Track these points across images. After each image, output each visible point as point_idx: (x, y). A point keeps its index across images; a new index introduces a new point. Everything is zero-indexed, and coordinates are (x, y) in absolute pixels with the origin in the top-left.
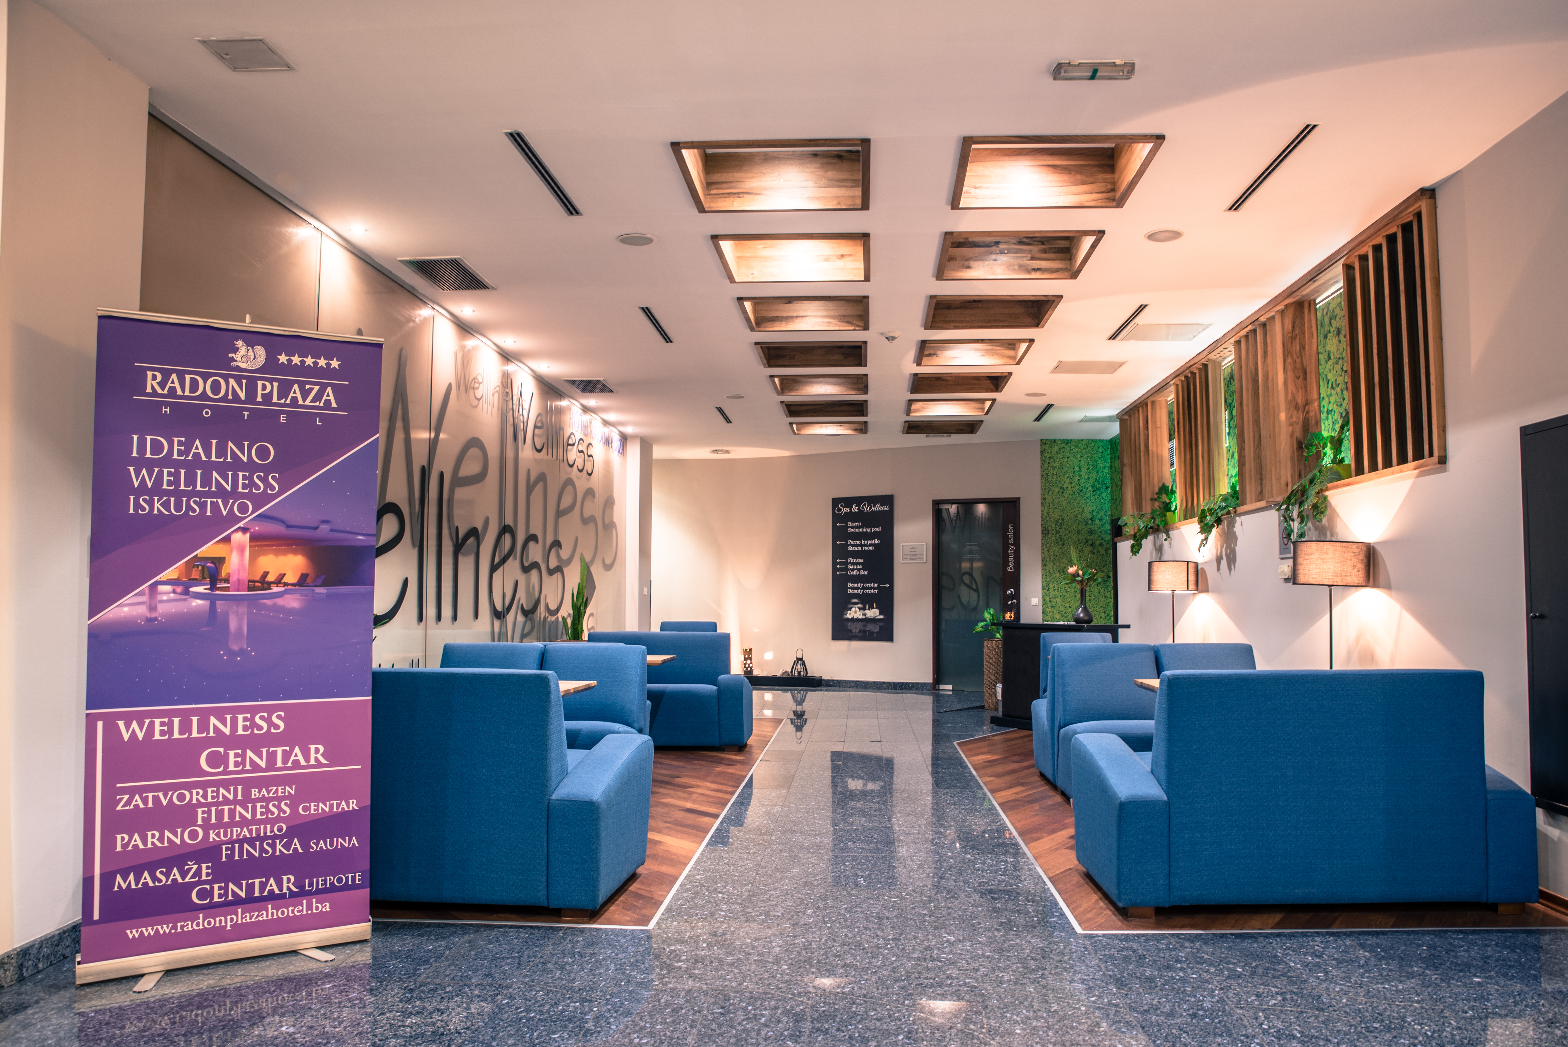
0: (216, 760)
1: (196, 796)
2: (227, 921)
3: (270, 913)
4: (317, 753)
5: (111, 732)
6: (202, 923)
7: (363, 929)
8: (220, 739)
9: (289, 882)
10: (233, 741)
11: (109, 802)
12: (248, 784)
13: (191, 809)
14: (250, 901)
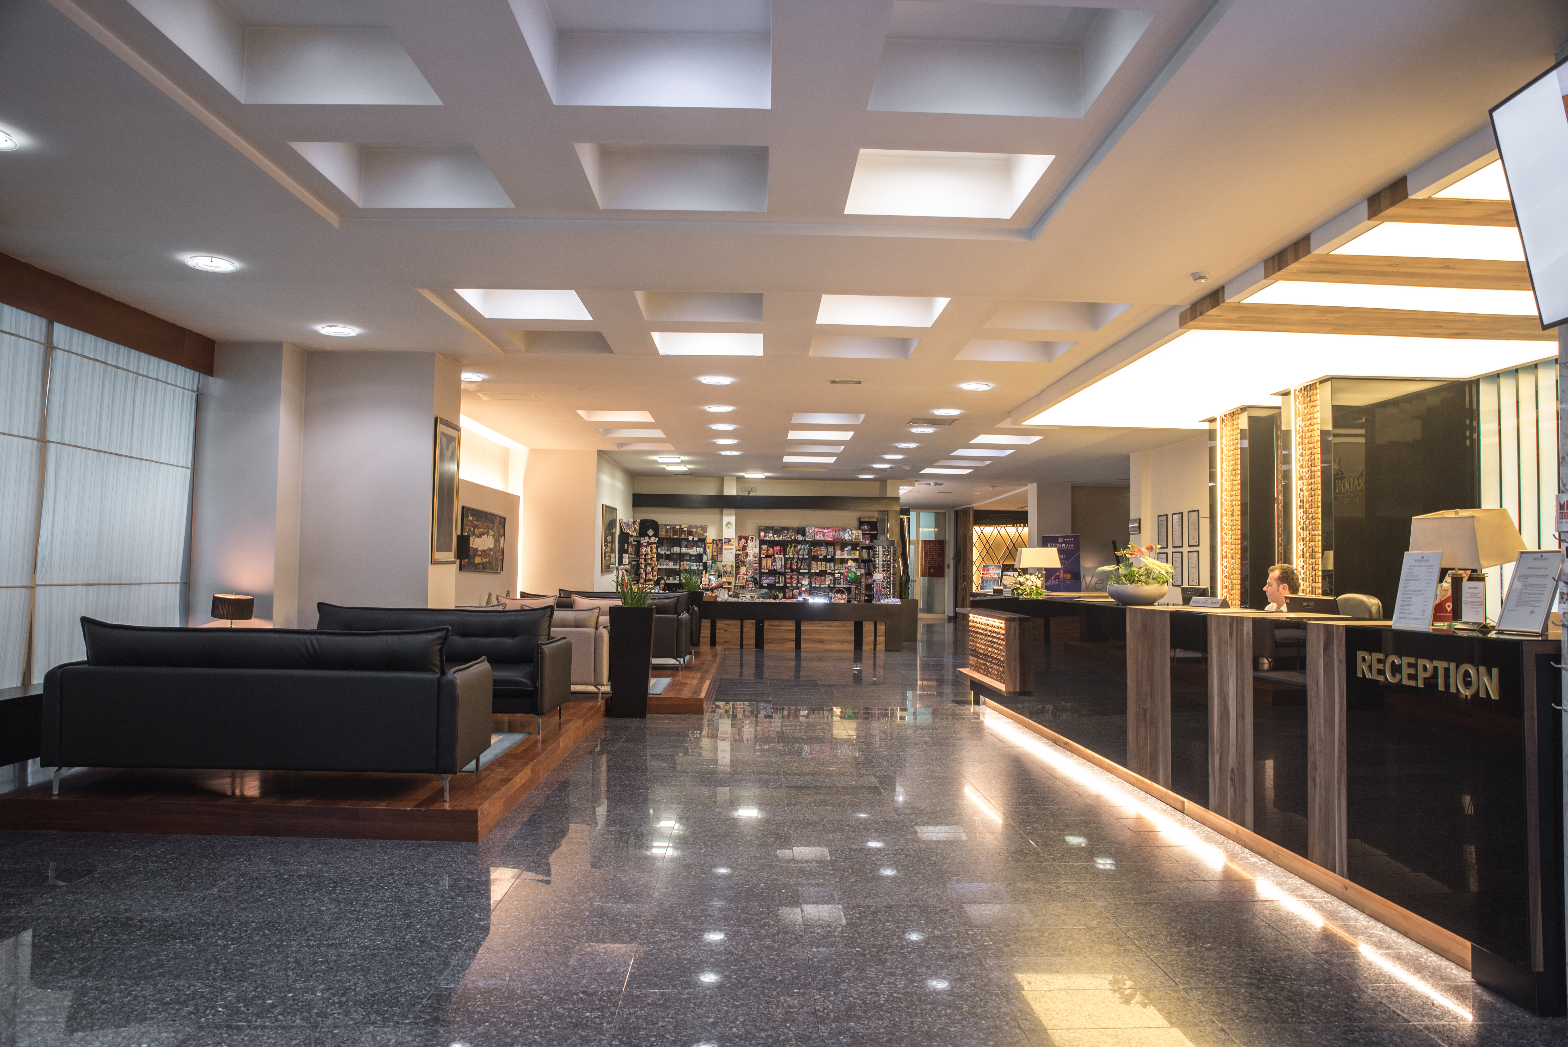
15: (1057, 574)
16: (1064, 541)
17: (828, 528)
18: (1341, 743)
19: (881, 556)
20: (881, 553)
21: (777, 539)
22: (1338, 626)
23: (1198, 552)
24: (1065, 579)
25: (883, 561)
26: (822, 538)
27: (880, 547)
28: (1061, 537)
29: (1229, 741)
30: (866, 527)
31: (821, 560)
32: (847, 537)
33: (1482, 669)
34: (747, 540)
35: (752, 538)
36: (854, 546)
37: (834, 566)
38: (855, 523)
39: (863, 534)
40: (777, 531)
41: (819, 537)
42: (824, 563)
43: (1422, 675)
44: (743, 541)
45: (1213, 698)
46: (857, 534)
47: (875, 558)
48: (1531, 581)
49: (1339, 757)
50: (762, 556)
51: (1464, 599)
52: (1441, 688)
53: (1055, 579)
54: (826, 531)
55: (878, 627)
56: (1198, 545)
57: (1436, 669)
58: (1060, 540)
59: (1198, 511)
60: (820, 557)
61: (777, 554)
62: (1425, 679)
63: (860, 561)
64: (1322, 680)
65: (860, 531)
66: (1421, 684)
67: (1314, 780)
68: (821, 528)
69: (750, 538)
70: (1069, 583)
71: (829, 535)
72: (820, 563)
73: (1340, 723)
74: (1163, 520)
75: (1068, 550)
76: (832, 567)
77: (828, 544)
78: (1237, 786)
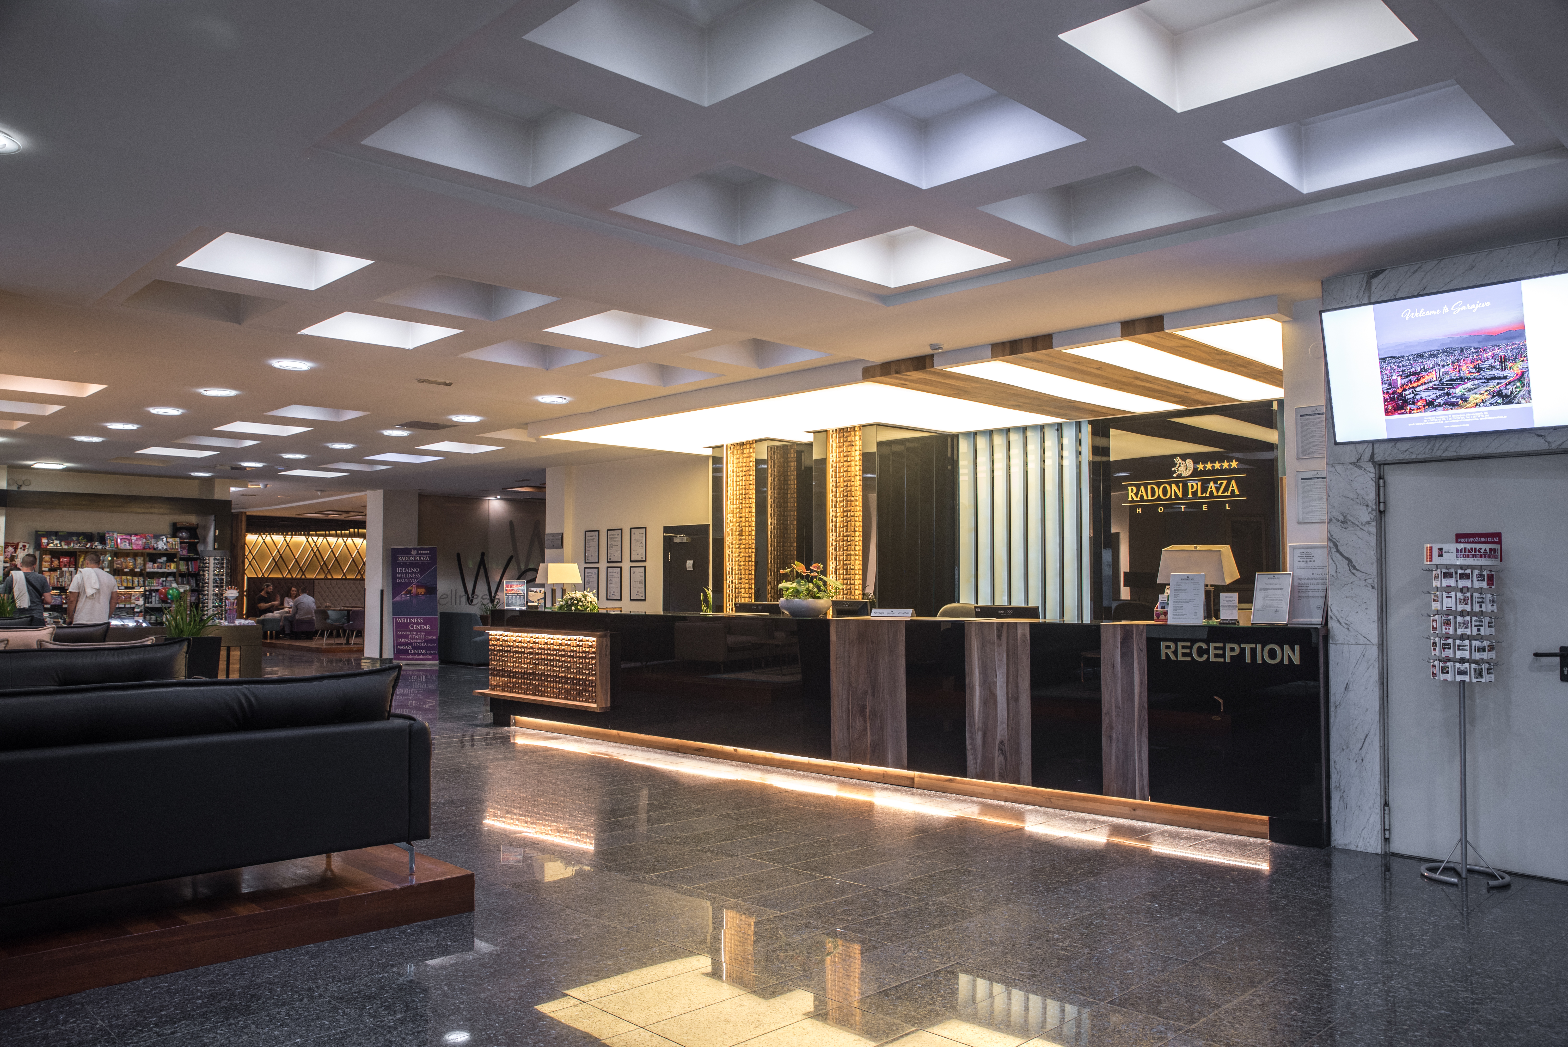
0: (412, 627)
1: (409, 633)
2: (415, 657)
3: (421, 657)
4: (428, 627)
5: (396, 620)
6: (410, 657)
7: (437, 662)
8: (412, 623)
9: (424, 651)
10: (414, 623)
11: (396, 633)
12: (417, 632)
13: (408, 635)
14: (418, 654)
15: (409, 588)
16: (418, 554)
17: (136, 535)
18: (1141, 707)
19: (211, 569)
20: (212, 565)
21: (66, 547)
22: (1137, 626)
23: (645, 567)
24: (418, 594)
25: (215, 575)
26: (128, 547)
27: (212, 559)
28: (414, 549)
29: (996, 720)
30: (184, 535)
31: (126, 574)
32: (161, 545)
33: (1286, 647)
34: (16, 549)
35: (24, 546)
36: (171, 557)
37: (144, 582)
38: (167, 529)
39: (181, 543)
40: (65, 537)
41: (124, 546)
42: (130, 578)
43: (1228, 654)
44: (11, 549)
45: (972, 688)
46: (175, 542)
47: (204, 571)
48: (1270, 592)
49: (1140, 717)
50: (44, 569)
51: (1221, 604)
52: (1248, 660)
53: (406, 594)
54: (134, 538)
55: (232, 653)
56: (645, 561)
57: (1243, 650)
58: (413, 552)
59: (645, 528)
60: (126, 570)
61: (65, 566)
62: (1232, 657)
63: (177, 575)
64: (1119, 665)
65: (177, 539)
66: (1228, 660)
67: (1110, 737)
68: (126, 534)
69: (20, 545)
70: (423, 598)
71: (137, 543)
72: (124, 578)
73: (1141, 693)
74: (591, 535)
75: (423, 563)
76: (142, 582)
77: (134, 555)
78: (1008, 754)
